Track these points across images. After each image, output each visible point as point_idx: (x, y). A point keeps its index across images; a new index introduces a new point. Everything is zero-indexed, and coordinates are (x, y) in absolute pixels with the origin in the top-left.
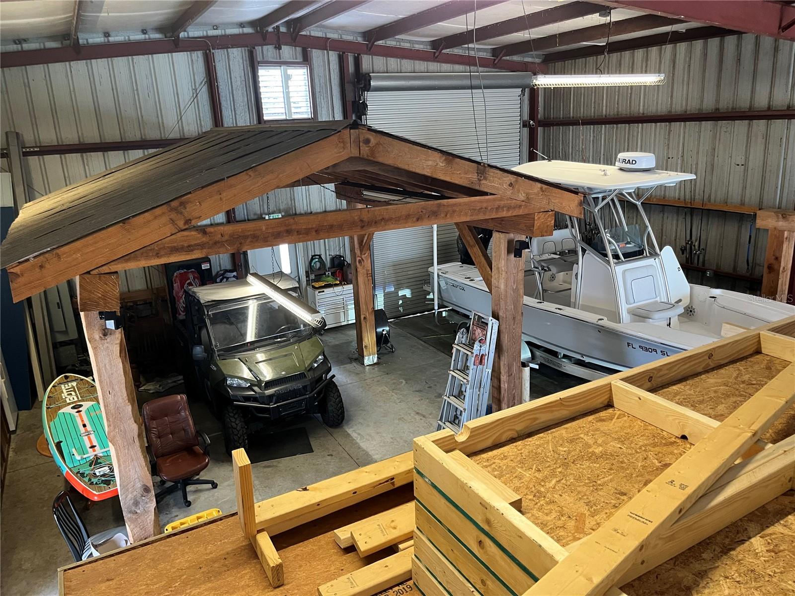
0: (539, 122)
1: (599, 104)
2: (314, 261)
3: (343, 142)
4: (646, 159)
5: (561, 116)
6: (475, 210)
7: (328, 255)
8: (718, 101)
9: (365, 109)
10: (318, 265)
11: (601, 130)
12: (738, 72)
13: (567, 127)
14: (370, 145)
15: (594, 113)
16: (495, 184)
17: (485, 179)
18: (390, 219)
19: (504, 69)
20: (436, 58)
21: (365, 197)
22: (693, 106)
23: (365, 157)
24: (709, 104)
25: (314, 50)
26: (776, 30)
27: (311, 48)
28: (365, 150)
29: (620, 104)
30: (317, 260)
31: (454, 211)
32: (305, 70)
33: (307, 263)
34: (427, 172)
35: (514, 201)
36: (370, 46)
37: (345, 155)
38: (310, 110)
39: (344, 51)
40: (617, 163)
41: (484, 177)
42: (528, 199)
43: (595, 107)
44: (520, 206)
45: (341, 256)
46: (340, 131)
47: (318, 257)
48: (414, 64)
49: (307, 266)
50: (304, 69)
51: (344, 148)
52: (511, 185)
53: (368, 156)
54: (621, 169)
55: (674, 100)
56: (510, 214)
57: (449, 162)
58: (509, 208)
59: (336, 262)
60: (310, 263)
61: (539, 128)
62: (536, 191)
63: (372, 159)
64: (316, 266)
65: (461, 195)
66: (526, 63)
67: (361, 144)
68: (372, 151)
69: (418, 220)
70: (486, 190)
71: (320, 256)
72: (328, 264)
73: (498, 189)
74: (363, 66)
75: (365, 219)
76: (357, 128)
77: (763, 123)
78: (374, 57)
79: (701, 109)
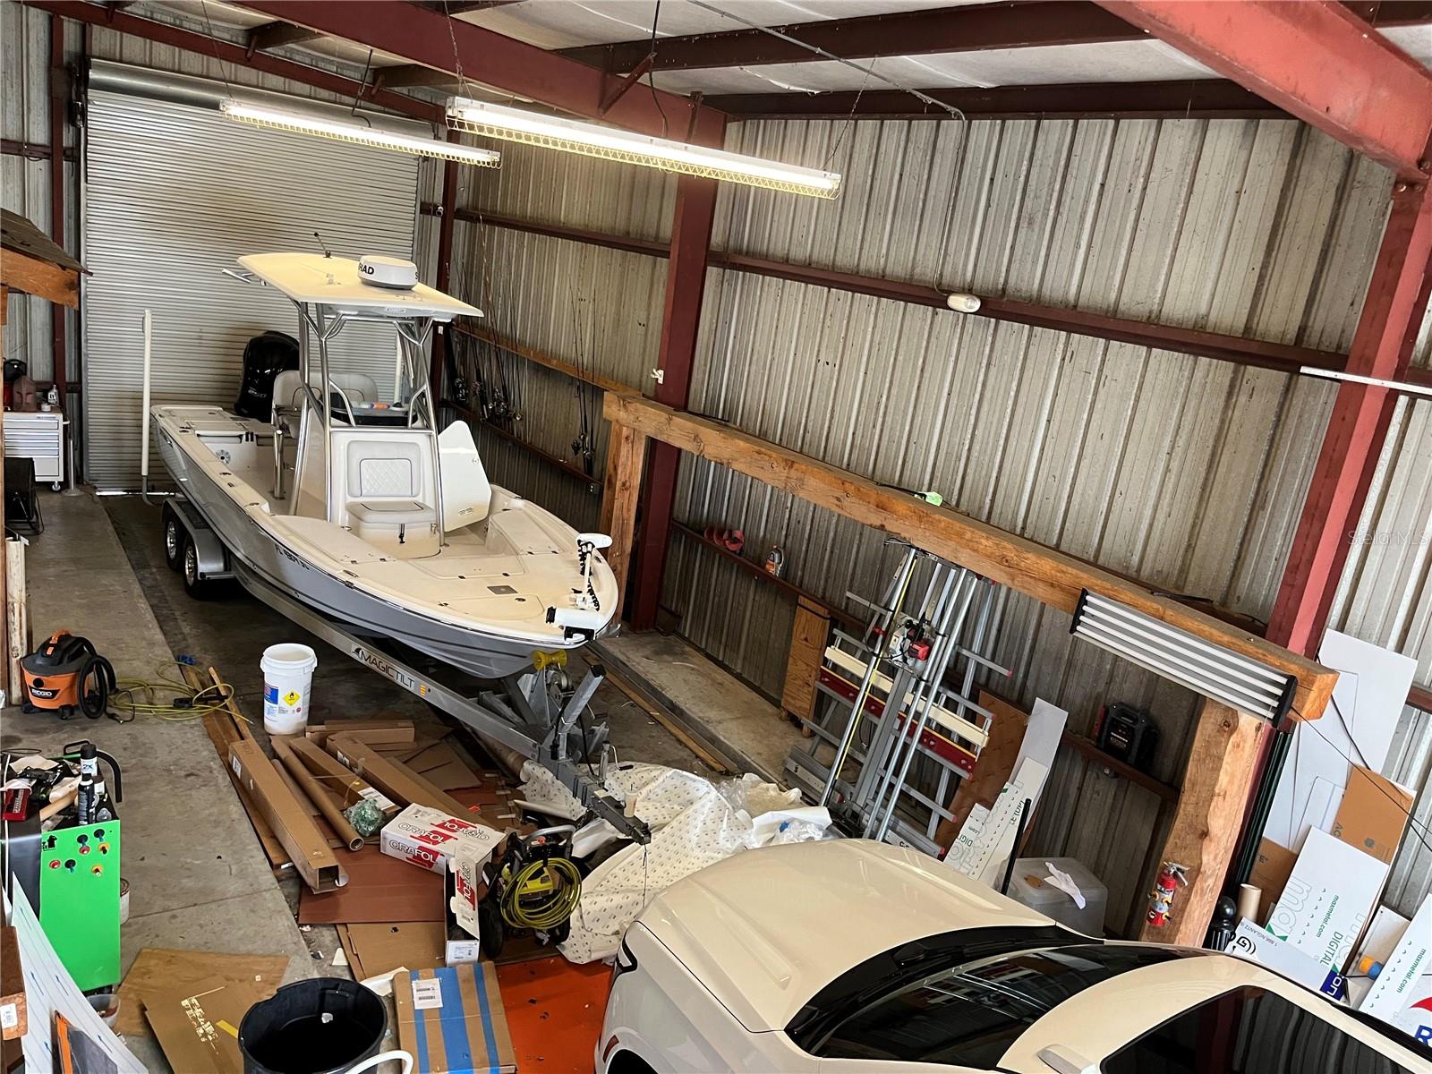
19: (395, 109)
20: (248, 59)
36: (111, 14)
78: (125, 34)
79: (614, 228)
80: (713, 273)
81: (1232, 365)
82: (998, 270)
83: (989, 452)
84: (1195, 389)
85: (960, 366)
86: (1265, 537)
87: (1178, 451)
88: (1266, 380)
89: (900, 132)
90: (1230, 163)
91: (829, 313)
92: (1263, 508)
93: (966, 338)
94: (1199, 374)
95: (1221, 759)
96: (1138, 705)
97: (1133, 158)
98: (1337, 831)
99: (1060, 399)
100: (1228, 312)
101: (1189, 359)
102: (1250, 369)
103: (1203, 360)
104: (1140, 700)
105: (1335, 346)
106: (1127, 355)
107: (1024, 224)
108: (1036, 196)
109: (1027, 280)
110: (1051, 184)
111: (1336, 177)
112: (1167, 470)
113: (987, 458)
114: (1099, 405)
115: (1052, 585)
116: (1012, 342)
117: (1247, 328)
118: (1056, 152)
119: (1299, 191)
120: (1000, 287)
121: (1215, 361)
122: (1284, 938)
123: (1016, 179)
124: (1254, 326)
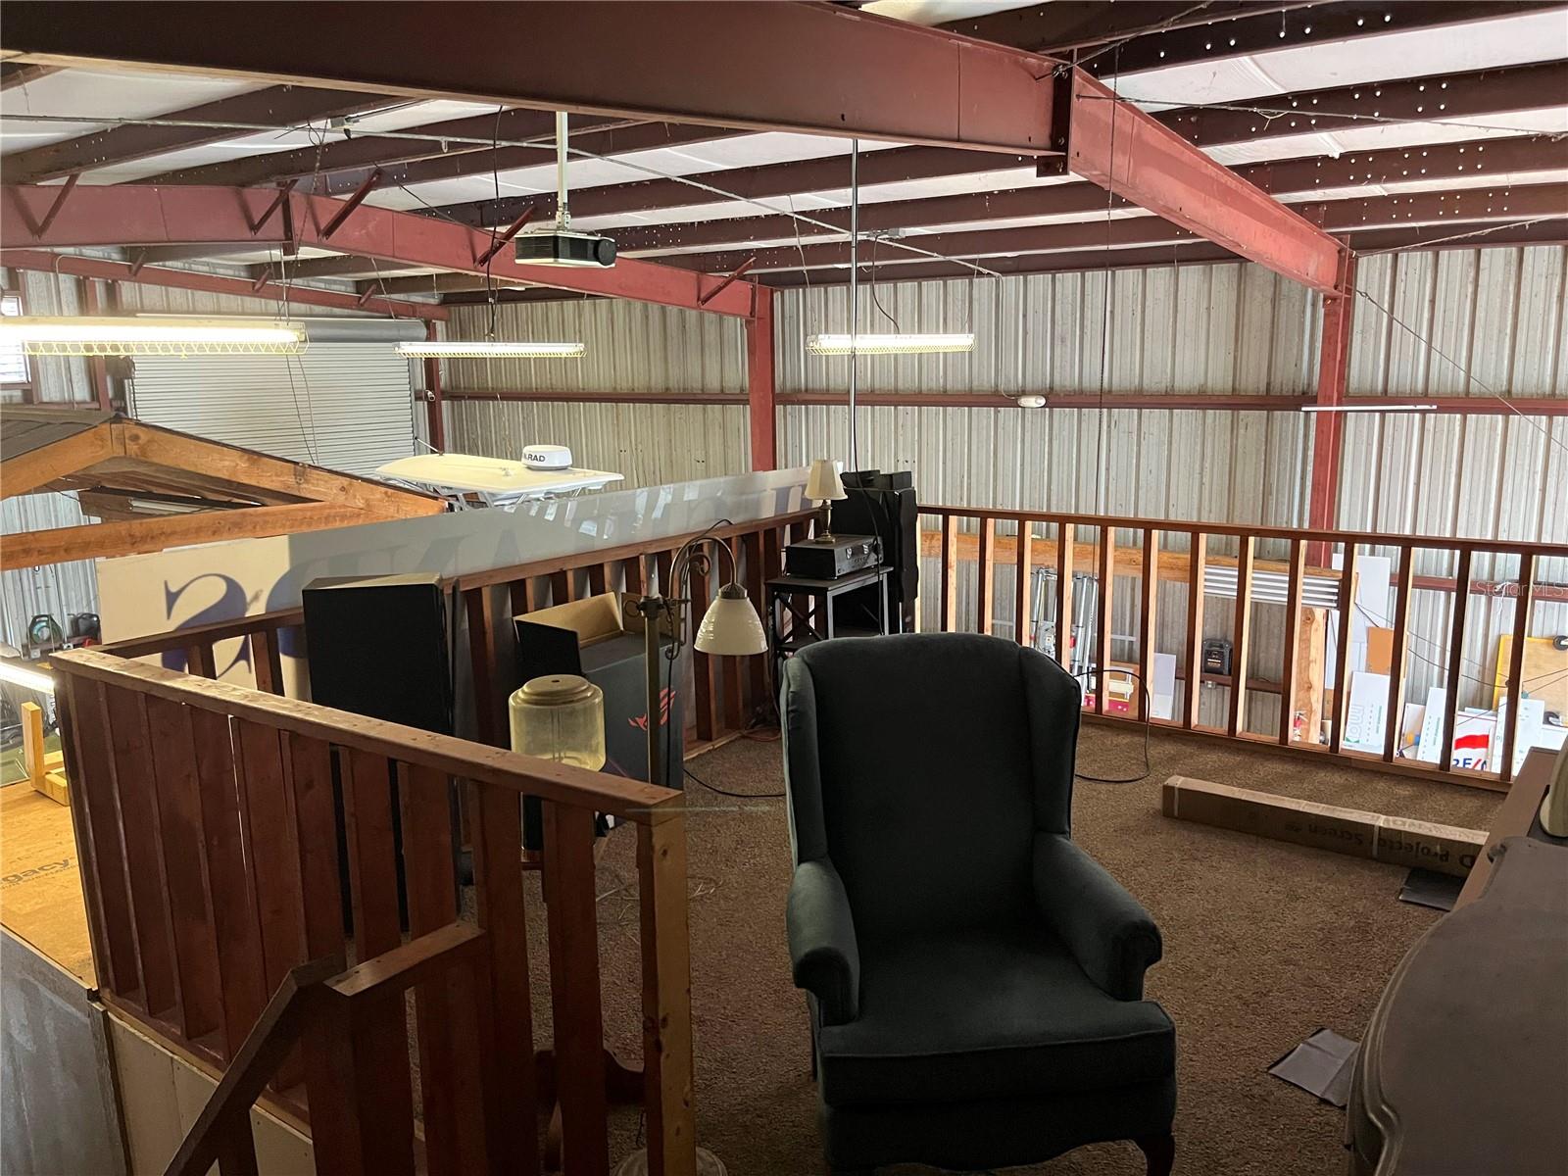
0: (443, 392)
1: (526, 371)
2: (38, 626)
3: (102, 440)
4: (560, 455)
5: (476, 386)
6: (296, 520)
7: (65, 614)
8: (667, 378)
9: (130, 371)
10: (46, 633)
11: (533, 408)
12: (684, 343)
13: (486, 402)
14: (140, 442)
15: (521, 383)
16: (318, 487)
17: (307, 481)
18: (174, 533)
19: (377, 311)
20: (258, 291)
21: (135, 510)
22: (640, 384)
23: (134, 456)
24: (657, 383)
25: (30, 272)
26: (694, 303)
27: (26, 268)
28: (133, 448)
29: (553, 372)
30: (44, 624)
31: (266, 522)
32: (15, 304)
33: (25, 631)
34: (225, 475)
35: (350, 509)
36: (134, 268)
37: (103, 454)
38: (24, 369)
39: (86, 274)
40: (523, 459)
41: (305, 480)
42: (368, 505)
43: (520, 376)
44: (359, 515)
45: (92, 616)
46: (96, 427)
47: (46, 619)
48: (218, 298)
49: (24, 635)
50: (14, 302)
51: (102, 447)
52: (343, 489)
53: (137, 455)
54: (529, 468)
55: (618, 374)
56: (345, 524)
57: (253, 463)
58: (343, 517)
59: (83, 625)
60: (31, 629)
61: (444, 402)
62: (378, 496)
63: (143, 458)
64: (42, 635)
65: (274, 501)
66: (414, 305)
67: (127, 441)
68: (143, 450)
69: (214, 533)
70: (308, 496)
71: (50, 617)
72: (67, 630)
73: (325, 494)
74: (124, 299)
75: (137, 534)
76: (121, 422)
77: (718, 407)
78: (143, 285)
79: (649, 388)
80: (779, 408)
81: (1230, 412)
82: (1044, 374)
83: (1065, 499)
84: (1209, 430)
85: (1027, 445)
86: (1276, 511)
87: (1207, 471)
88: (1254, 418)
89: (938, 289)
90: (1199, 292)
91: (900, 424)
92: (1271, 494)
93: (1028, 425)
94: (1209, 421)
95: (1309, 640)
96: (1219, 637)
97: (1131, 293)
98: (1369, 669)
99: (1113, 453)
100: (1219, 379)
101: (1200, 413)
102: (1242, 412)
103: (1210, 412)
104: (1219, 633)
105: (1291, 391)
106: (1155, 418)
107: (1057, 342)
108: (1063, 324)
109: (1068, 378)
110: (1074, 314)
111: (1269, 293)
112: (1202, 484)
113: (1065, 503)
114: (1143, 452)
115: (1172, 568)
116: (1067, 421)
117: (1234, 389)
118: (1073, 294)
119: (1247, 306)
120: (1048, 386)
121: (1218, 411)
122: (1358, 742)
123: (1045, 314)
124: (1237, 386)
